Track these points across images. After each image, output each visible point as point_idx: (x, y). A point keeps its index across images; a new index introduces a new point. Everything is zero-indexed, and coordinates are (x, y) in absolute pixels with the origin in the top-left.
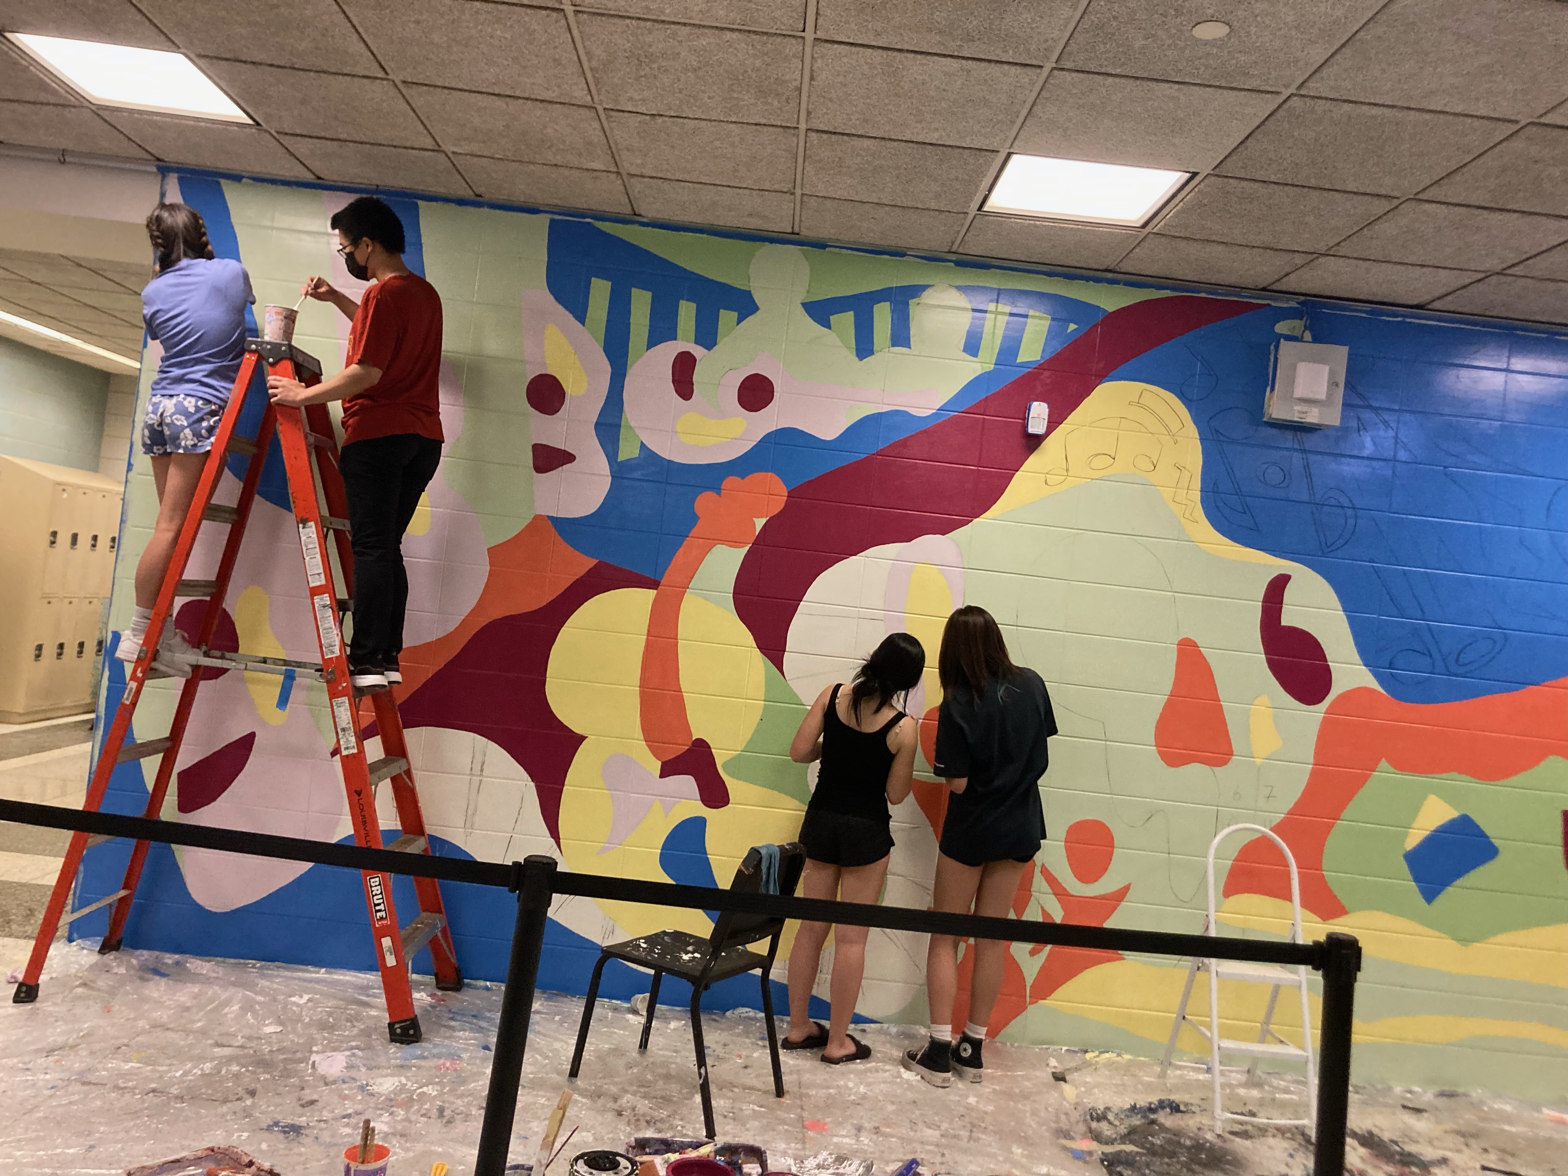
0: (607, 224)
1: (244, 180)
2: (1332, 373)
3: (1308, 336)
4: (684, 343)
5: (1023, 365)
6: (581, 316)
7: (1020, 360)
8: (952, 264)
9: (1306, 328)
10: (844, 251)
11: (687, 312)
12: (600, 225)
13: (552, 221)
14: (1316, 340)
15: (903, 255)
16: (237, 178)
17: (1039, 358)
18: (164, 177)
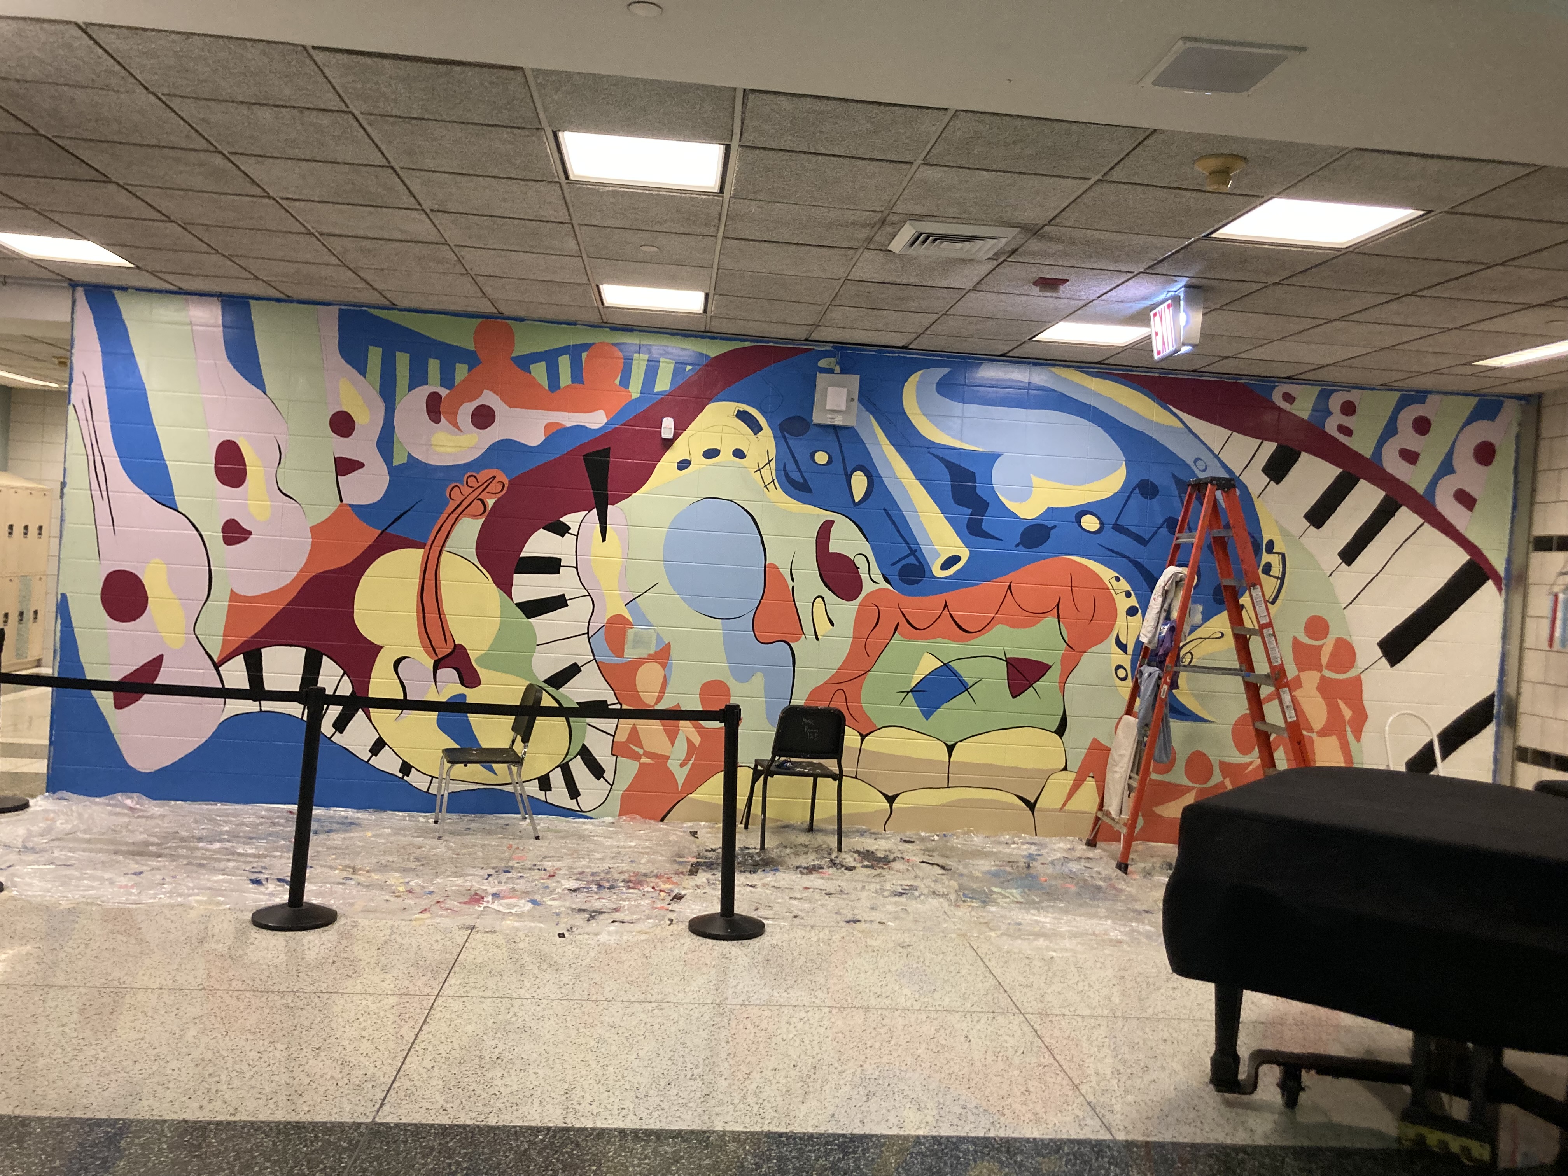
0: (376, 310)
1: (130, 290)
2: (849, 393)
3: (838, 369)
4: (434, 386)
5: (659, 393)
6: (363, 372)
7: (656, 390)
8: (608, 329)
9: (837, 363)
10: (536, 323)
11: (434, 367)
12: (371, 311)
13: (340, 310)
14: (843, 371)
15: (575, 324)
16: (124, 289)
17: (668, 388)
18: (74, 291)
